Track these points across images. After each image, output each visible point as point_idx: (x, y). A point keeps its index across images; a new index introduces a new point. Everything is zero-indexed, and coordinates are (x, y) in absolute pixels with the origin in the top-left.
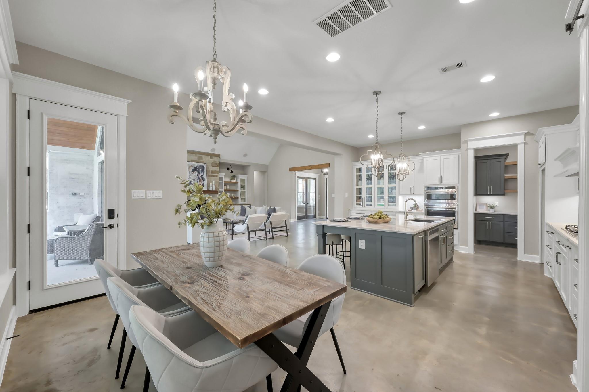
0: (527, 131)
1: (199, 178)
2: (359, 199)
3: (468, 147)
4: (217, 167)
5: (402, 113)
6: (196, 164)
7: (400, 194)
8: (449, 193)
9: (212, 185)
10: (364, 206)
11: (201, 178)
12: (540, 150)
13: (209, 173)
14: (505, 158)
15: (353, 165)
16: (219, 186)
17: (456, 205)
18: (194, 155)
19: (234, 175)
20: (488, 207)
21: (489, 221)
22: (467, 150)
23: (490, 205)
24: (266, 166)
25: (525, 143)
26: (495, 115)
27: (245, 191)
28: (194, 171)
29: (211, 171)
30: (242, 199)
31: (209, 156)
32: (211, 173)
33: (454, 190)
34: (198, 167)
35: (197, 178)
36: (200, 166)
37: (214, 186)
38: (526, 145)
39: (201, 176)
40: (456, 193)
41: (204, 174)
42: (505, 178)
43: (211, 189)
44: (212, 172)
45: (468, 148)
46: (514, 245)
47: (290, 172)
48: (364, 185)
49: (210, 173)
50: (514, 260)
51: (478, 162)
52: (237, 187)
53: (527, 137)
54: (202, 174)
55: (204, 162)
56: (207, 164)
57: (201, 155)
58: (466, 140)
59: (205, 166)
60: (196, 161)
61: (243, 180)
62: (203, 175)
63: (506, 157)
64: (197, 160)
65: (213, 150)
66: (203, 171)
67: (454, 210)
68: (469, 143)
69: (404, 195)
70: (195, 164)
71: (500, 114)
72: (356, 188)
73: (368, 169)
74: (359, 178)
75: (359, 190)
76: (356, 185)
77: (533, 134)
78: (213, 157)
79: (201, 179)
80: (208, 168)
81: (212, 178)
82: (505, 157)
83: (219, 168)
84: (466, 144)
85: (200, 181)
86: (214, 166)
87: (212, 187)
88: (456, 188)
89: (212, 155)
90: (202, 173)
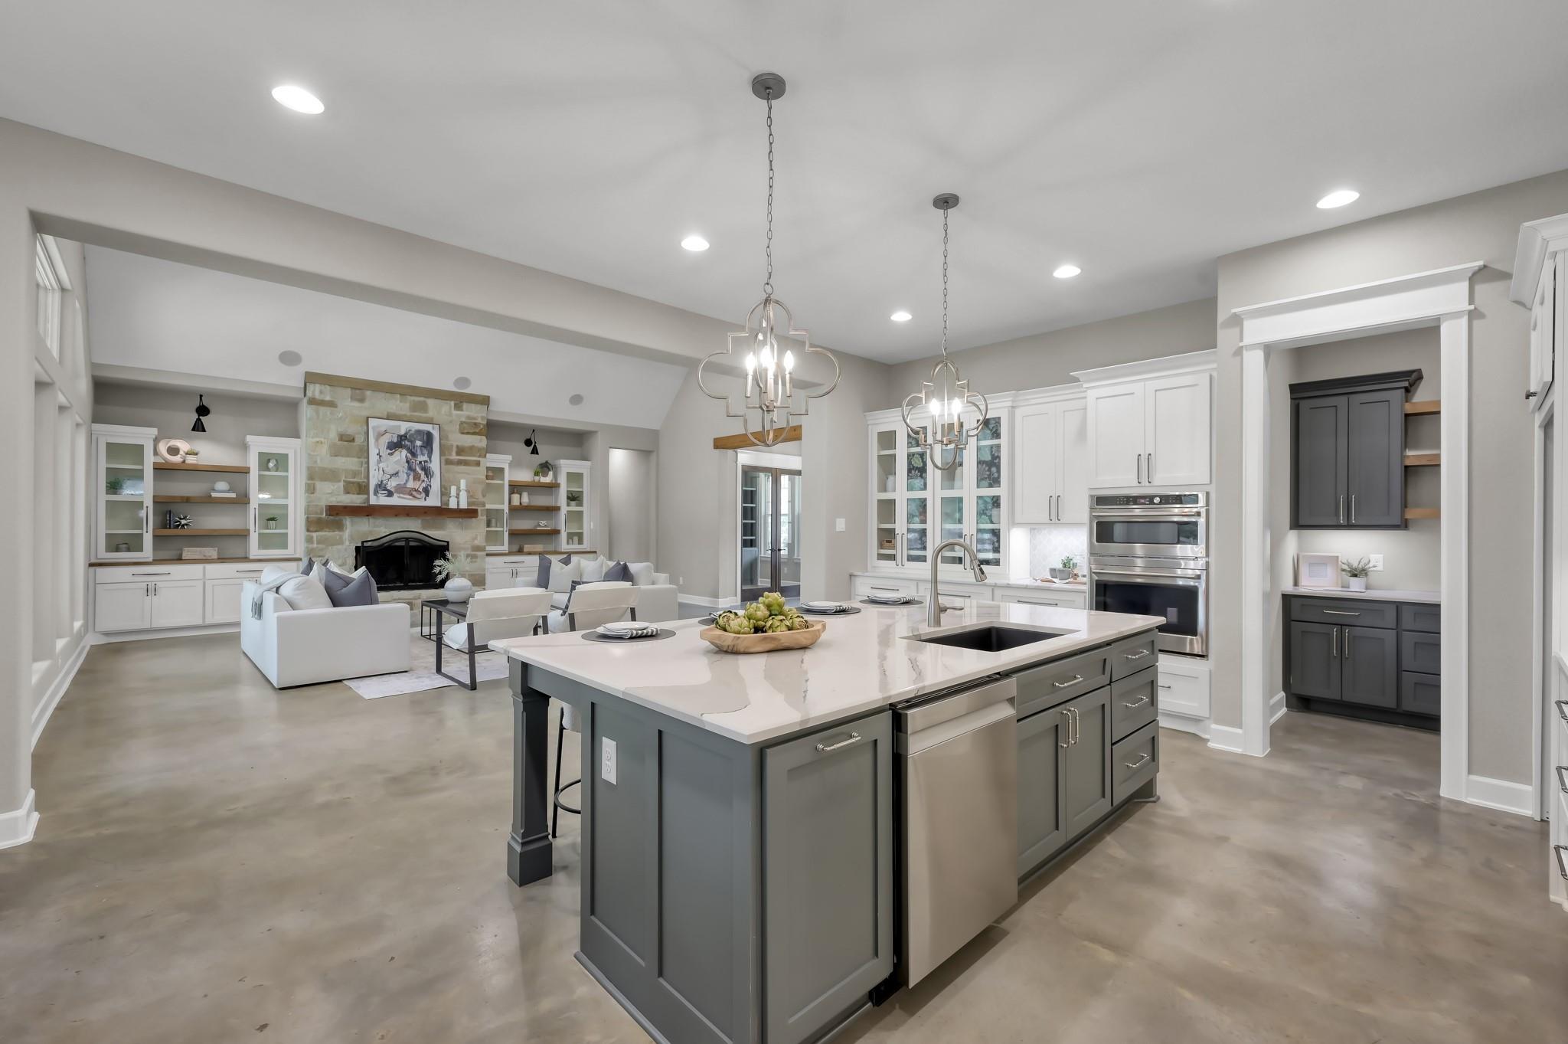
0: (1481, 263)
1: (414, 470)
2: (887, 537)
3: (1242, 341)
4: (479, 437)
5: (946, 202)
6: (404, 427)
7: (1016, 521)
8: (1176, 519)
9: (459, 490)
10: (899, 563)
11: (418, 470)
12: (1534, 336)
13: (451, 455)
14: (1407, 390)
15: (869, 422)
16: (484, 496)
17: (1201, 563)
18: (398, 396)
19: (547, 462)
20: (1343, 570)
21: (1341, 625)
22: (1239, 352)
23: (1349, 565)
24: (654, 435)
25: (1470, 312)
26: (1339, 199)
27: (582, 512)
28: (394, 446)
29: (457, 446)
30: (570, 536)
31: (451, 400)
32: (458, 454)
33: (1189, 508)
34: (412, 435)
35: (406, 471)
36: (419, 432)
37: (463, 496)
38: (1476, 323)
39: (420, 462)
40: (1202, 521)
41: (430, 457)
42: (1408, 463)
43: (453, 505)
44: (460, 451)
45: (1241, 344)
46: (1430, 722)
47: (717, 451)
48: (901, 492)
49: (454, 453)
50: (1422, 797)
51: (1305, 405)
52: (556, 500)
53: (1480, 288)
54: (421, 458)
55: (432, 419)
56: (446, 427)
57: (422, 399)
58: (1235, 313)
59: (436, 434)
60: (405, 415)
61: (575, 477)
62: (427, 459)
63: (1411, 385)
64: (409, 414)
65: (464, 381)
66: (429, 448)
67: (1192, 583)
68: (1249, 325)
69: (1034, 527)
70: (400, 426)
71: (1362, 194)
72: (878, 500)
73: (915, 437)
74: (887, 465)
75: (887, 508)
76: (879, 491)
77: (1506, 276)
78: (465, 406)
79: (420, 472)
80: (447, 438)
81: (462, 468)
82: (1406, 384)
83: (484, 438)
84: (1237, 330)
85: (417, 477)
86: (468, 433)
87: (458, 497)
88: (1202, 502)
89: (460, 399)
90: (423, 455)
